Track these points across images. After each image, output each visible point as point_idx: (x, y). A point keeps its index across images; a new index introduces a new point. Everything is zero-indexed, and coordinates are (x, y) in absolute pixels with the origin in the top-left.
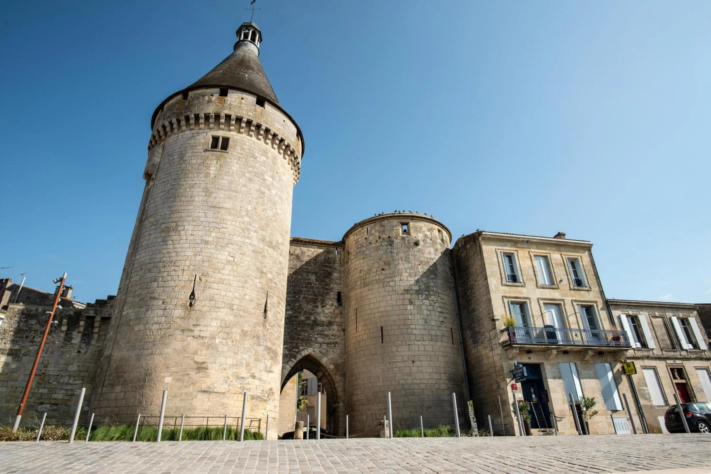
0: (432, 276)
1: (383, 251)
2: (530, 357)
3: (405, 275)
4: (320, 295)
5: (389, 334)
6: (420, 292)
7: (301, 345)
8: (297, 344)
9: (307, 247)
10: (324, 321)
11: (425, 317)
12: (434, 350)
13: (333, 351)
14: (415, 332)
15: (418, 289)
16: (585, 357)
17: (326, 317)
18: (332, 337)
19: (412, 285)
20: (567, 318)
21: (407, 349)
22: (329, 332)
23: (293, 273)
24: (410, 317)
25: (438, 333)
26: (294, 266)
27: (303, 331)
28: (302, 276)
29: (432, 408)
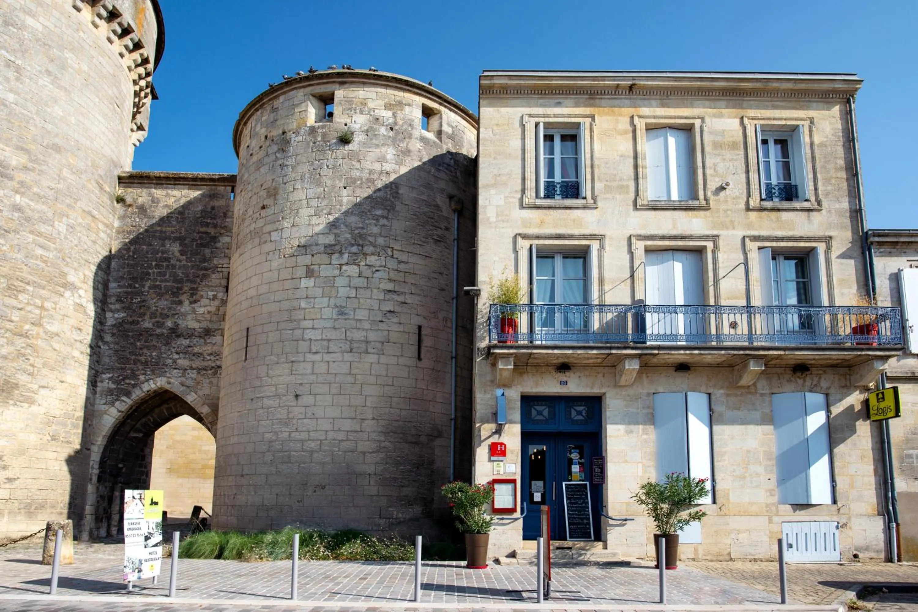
0: (379, 212)
1: (267, 167)
2: (565, 379)
3: (305, 212)
4: (188, 281)
5: (258, 343)
6: (337, 248)
7: (142, 372)
8: (133, 370)
9: (166, 188)
10: (194, 329)
11: (339, 302)
12: (354, 372)
13: (211, 383)
14: (309, 334)
15: (333, 243)
16: (741, 377)
17: (199, 321)
18: (208, 358)
19: (317, 234)
20: (716, 282)
21: (286, 371)
22: (204, 349)
23: (130, 242)
24: (303, 305)
25: (372, 336)
26: (134, 228)
27: (148, 348)
28: (151, 245)
29: (327, 487)
